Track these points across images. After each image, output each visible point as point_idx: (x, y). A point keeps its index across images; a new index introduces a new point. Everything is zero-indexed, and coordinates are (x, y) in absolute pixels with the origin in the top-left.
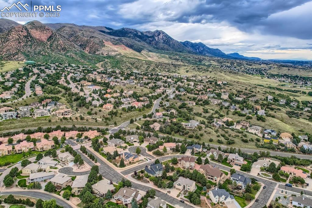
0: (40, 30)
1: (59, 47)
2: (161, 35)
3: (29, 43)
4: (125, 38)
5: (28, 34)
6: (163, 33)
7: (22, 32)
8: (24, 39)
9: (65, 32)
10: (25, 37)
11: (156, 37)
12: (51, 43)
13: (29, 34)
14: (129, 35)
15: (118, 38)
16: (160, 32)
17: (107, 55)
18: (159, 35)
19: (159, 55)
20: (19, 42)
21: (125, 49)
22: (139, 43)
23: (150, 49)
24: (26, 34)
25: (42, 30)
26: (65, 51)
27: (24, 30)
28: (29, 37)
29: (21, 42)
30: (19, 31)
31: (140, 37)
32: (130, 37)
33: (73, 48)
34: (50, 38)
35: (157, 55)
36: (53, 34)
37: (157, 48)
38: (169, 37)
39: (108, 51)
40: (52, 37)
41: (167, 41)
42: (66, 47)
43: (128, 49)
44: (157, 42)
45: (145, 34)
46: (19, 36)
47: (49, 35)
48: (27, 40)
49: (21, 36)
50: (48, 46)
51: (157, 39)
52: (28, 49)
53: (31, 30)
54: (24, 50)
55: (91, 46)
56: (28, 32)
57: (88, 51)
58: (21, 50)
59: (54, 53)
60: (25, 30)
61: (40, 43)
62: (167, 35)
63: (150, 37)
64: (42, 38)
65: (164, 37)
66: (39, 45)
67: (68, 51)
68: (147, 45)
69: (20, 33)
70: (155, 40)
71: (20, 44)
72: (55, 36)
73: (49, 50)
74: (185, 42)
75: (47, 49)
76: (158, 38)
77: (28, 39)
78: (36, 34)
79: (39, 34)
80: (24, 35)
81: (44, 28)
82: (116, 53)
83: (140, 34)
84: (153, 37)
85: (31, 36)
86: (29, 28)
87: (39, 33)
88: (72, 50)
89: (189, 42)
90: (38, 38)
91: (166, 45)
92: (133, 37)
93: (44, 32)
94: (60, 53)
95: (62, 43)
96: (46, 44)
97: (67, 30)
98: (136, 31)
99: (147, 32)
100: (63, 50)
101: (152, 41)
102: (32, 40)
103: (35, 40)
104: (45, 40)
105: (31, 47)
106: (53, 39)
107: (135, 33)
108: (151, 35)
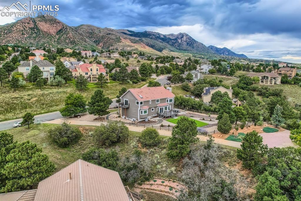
0: (50, 23)
1: (68, 40)
2: (185, 38)
3: (34, 35)
4: (146, 38)
5: (34, 26)
6: (187, 35)
7: (28, 23)
8: (28, 31)
9: (82, 30)
10: (31, 29)
11: (179, 39)
12: (59, 36)
13: (36, 26)
14: (151, 37)
15: (139, 38)
16: (183, 35)
17: (121, 50)
18: (182, 37)
19: (182, 54)
20: (22, 34)
21: (144, 48)
22: (161, 44)
23: (172, 49)
24: (32, 26)
25: (52, 23)
26: (73, 45)
27: (31, 22)
28: (36, 29)
29: (25, 33)
30: (25, 23)
31: (162, 39)
32: (151, 38)
33: (84, 42)
34: (59, 32)
35: (179, 54)
36: (64, 27)
37: (180, 49)
38: (193, 39)
39: (124, 46)
40: (62, 30)
41: (190, 43)
42: (76, 40)
43: (147, 48)
44: (180, 44)
45: (167, 37)
46: (24, 27)
47: (59, 28)
48: (32, 32)
49: (26, 27)
50: (56, 40)
51: (180, 41)
52: (31, 41)
53: (40, 23)
54: (26, 42)
55: (105, 41)
56: (35, 25)
57: (101, 46)
58: (23, 42)
59: (60, 46)
60: (33, 22)
61: (47, 35)
62: (191, 38)
63: (173, 40)
64: (50, 31)
65: (187, 39)
66: (44, 37)
67: (76, 45)
68: (169, 46)
69: (26, 24)
70: (178, 42)
71: (23, 36)
72: (65, 30)
73: (55, 43)
74: (210, 46)
75: (53, 42)
76: (182, 40)
77: (34, 31)
78: (44, 26)
79: (48, 27)
80: (30, 27)
81: (55, 22)
82: (132, 48)
83: (162, 37)
84: (176, 39)
85: (38, 28)
86: (37, 20)
87: (48, 25)
88: (82, 44)
89: (213, 46)
90: (45, 30)
91: (189, 47)
92: (155, 38)
93: (53, 25)
94: (67, 46)
95: (71, 36)
96: (54, 37)
97: (84, 28)
98: (159, 34)
99: (170, 35)
100: (71, 43)
101: (175, 43)
102: (38, 32)
103: (42, 32)
104: (54, 34)
105: (35, 40)
106: (63, 32)
107: (158, 36)
108: (174, 38)
